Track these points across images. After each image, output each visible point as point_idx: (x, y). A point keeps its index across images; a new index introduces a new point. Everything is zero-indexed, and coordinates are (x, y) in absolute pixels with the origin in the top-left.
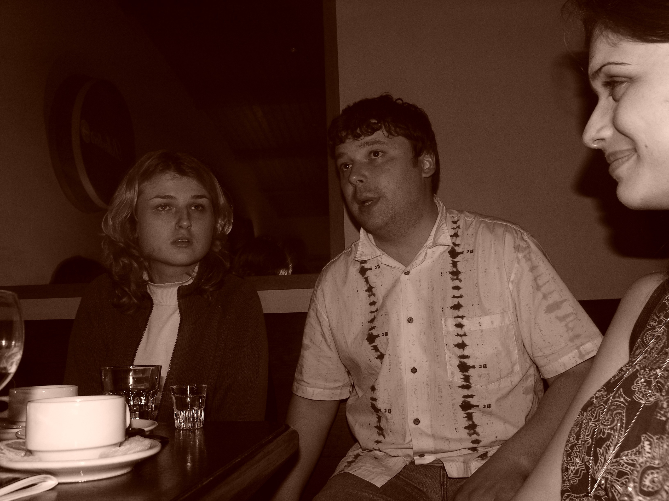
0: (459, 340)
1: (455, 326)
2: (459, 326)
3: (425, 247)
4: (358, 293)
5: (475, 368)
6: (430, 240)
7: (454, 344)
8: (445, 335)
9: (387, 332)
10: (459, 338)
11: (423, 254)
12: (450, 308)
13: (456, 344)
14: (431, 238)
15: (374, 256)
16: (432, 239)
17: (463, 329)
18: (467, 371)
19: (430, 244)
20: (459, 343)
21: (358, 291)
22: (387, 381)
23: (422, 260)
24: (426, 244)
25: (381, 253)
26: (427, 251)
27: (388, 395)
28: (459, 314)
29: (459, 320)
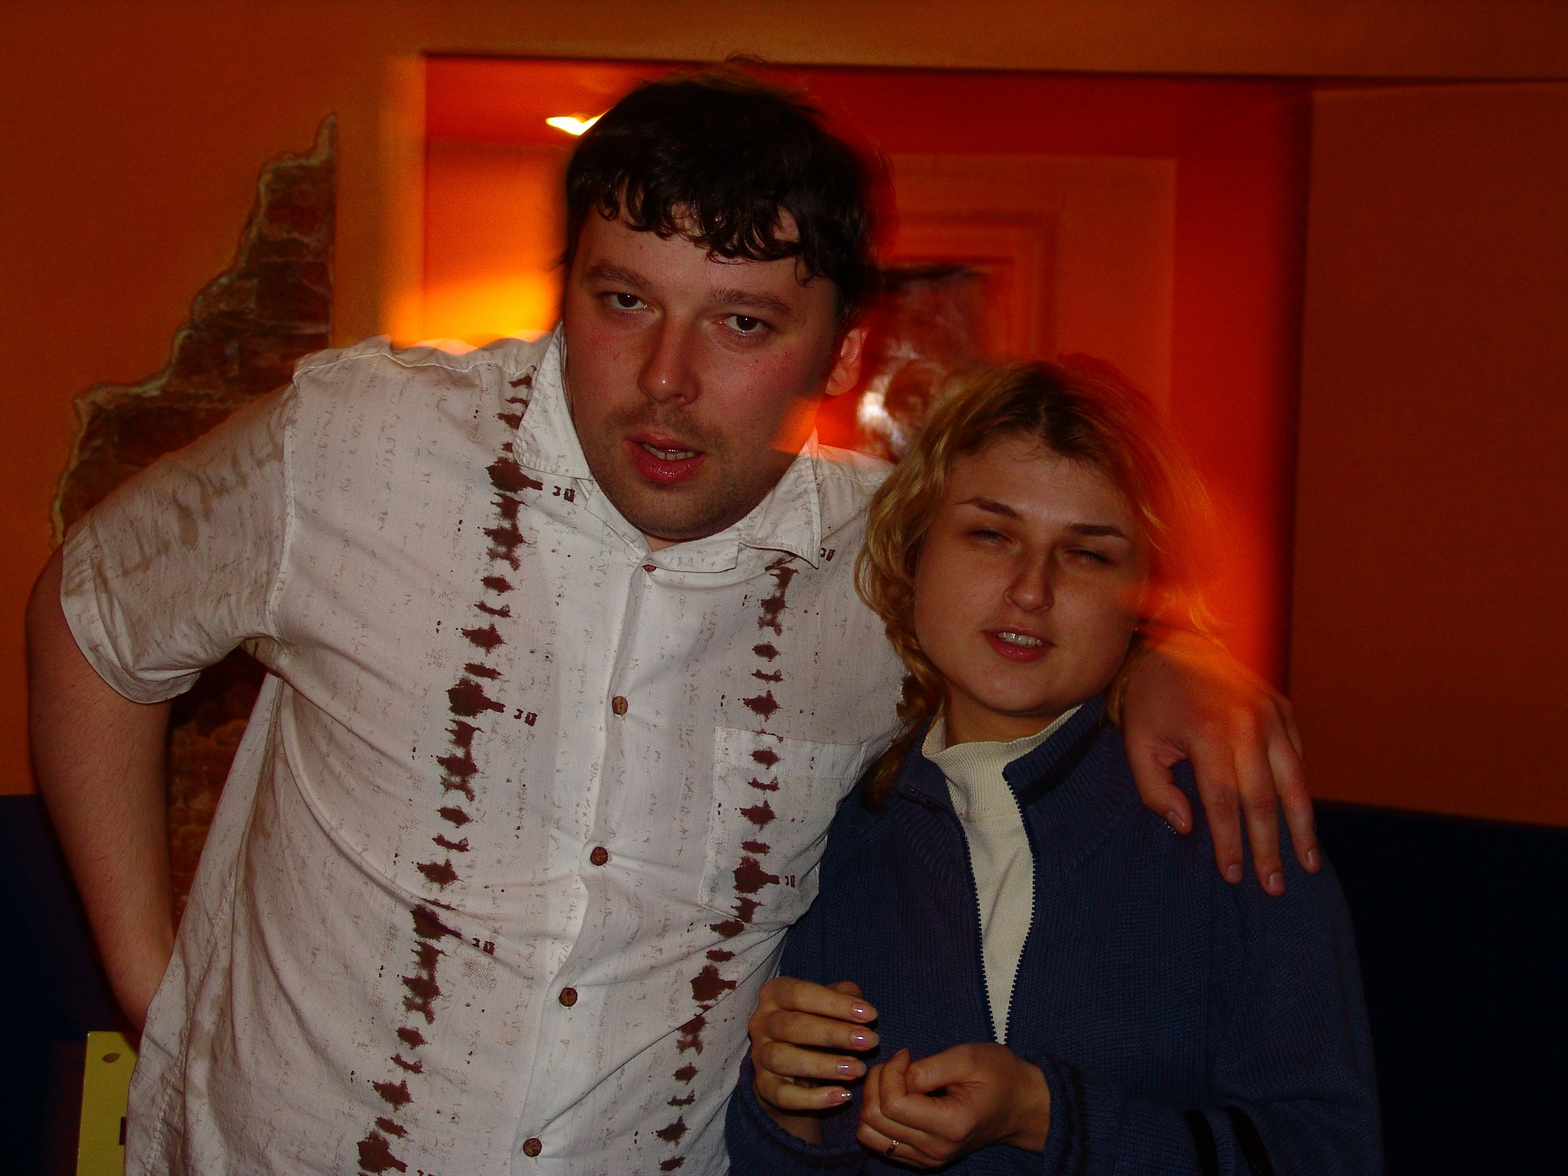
0: (757, 798)
1: (751, 755)
4: (459, 530)
5: (779, 883)
7: (742, 808)
8: (717, 776)
10: (759, 791)
12: (743, 701)
13: (748, 808)
17: (772, 770)
18: (754, 890)
20: (755, 807)
21: (461, 522)
22: (499, 862)
27: (494, 904)
28: (766, 726)
29: (768, 742)
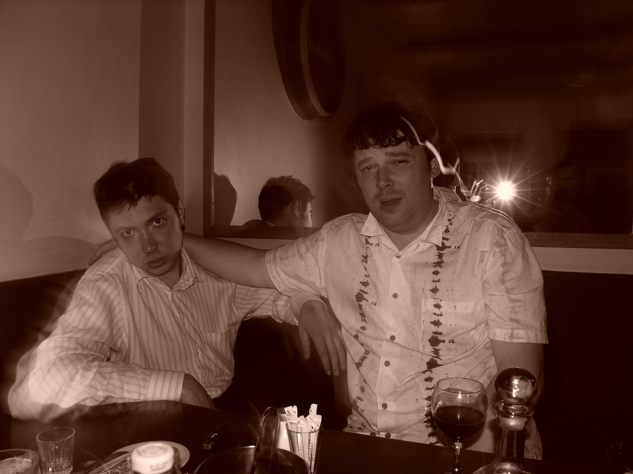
0: (435, 318)
1: (434, 306)
2: (438, 306)
3: (419, 239)
5: (445, 342)
6: (425, 234)
7: (431, 321)
8: (423, 313)
9: (376, 303)
10: (436, 316)
11: (416, 245)
12: (430, 290)
13: (433, 321)
14: (426, 232)
15: (377, 234)
16: (426, 234)
17: (440, 309)
18: (437, 345)
19: (424, 238)
20: (435, 321)
23: (414, 250)
24: (420, 237)
25: (383, 234)
26: (420, 243)
28: (436, 297)
29: (438, 301)
